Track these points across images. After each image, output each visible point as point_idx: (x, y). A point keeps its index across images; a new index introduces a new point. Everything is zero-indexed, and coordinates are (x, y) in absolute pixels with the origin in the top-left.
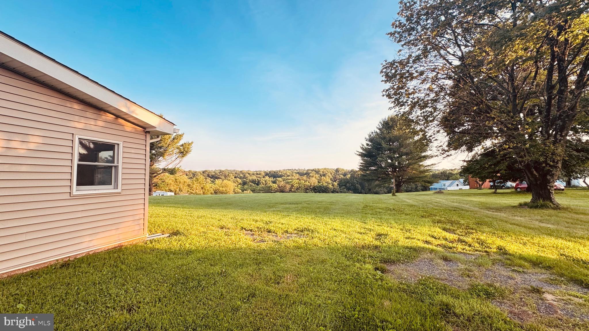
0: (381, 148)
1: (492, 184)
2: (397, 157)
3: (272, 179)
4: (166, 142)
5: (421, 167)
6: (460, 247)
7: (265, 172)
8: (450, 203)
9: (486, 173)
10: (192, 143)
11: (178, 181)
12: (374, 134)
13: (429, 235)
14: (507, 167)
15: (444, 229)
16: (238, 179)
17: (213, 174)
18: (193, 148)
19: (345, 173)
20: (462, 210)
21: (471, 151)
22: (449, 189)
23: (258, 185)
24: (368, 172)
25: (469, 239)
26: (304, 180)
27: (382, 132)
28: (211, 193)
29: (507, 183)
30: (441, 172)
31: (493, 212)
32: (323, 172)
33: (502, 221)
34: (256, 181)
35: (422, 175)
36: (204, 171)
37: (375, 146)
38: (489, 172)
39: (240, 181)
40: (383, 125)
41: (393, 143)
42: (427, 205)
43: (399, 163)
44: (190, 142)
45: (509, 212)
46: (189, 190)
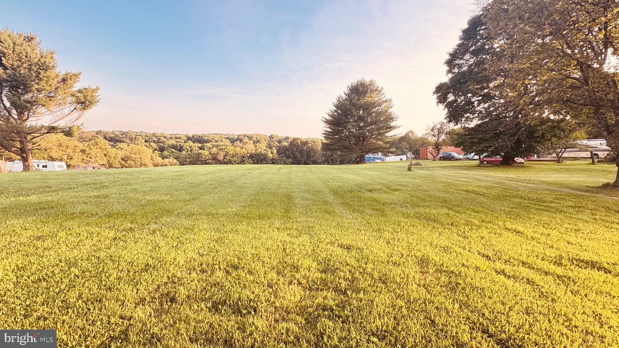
3: (197, 144)
7: (186, 136)
16: (151, 143)
17: (112, 136)
19: (279, 140)
23: (181, 151)
26: (240, 147)
32: (256, 138)
34: (177, 147)
36: (98, 132)
39: (155, 146)
40: (351, 90)
44: (94, 87)
46: (85, 157)
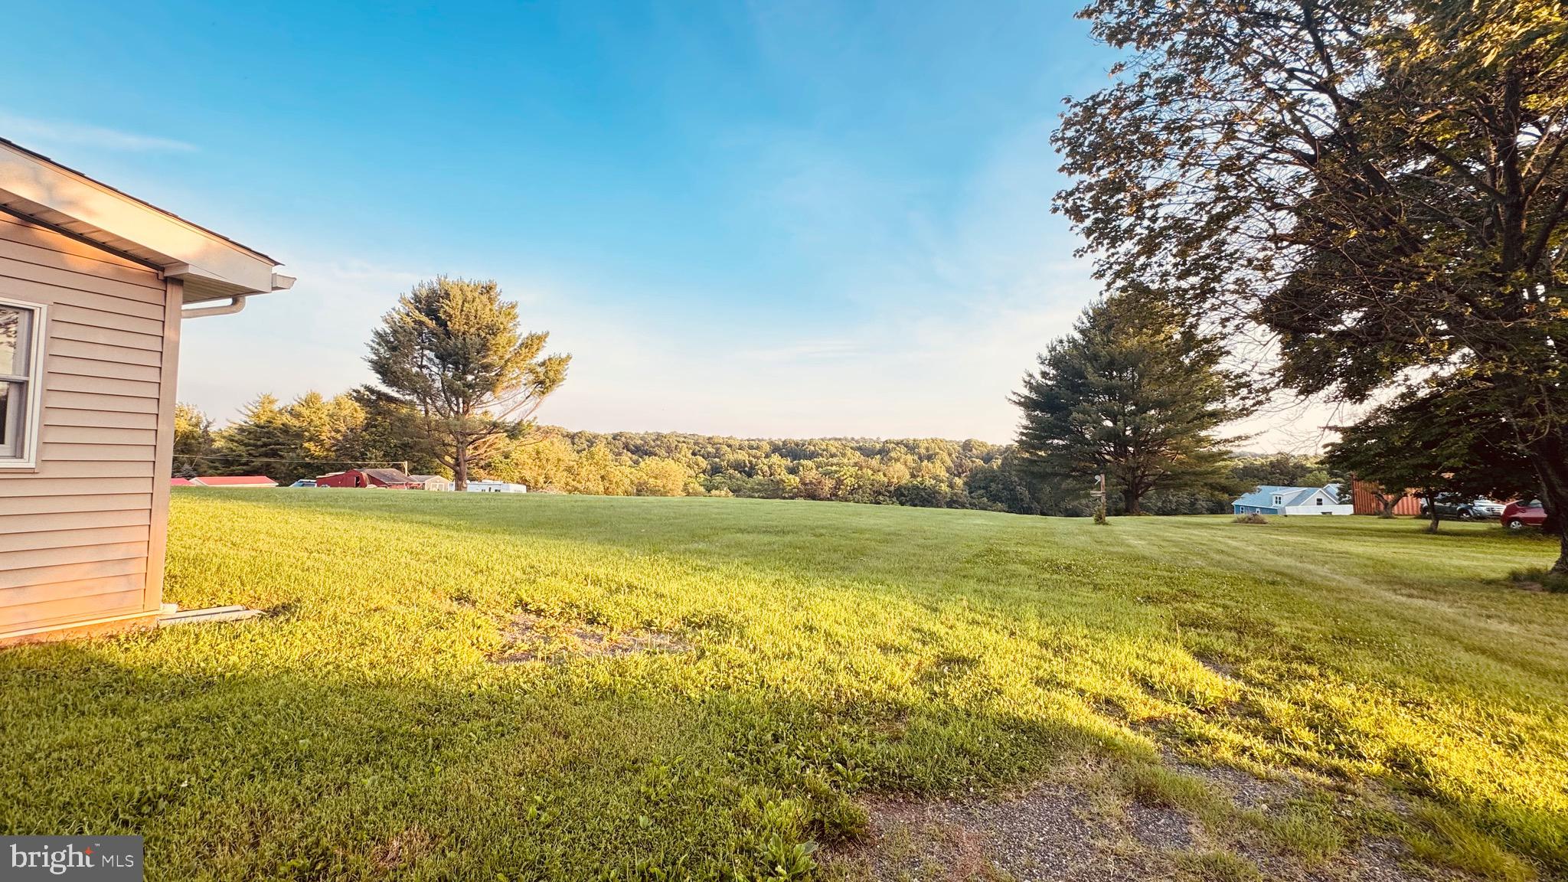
0: (1083, 384)
1: (1423, 502)
2: (1132, 413)
3: (788, 462)
4: (500, 354)
5: (1204, 444)
6: (1228, 739)
7: (771, 443)
8: (1269, 556)
9: (1403, 468)
10: (569, 357)
11: (542, 456)
12: (1066, 344)
13: (1133, 675)
14: (1470, 447)
15: (1203, 655)
16: (700, 459)
17: (639, 442)
18: (571, 372)
19: (988, 454)
20: (1301, 582)
21: (1361, 401)
22: (1291, 511)
23: (750, 475)
24: (1042, 453)
25: (1279, 708)
26: (872, 469)
27: (1090, 341)
28: (626, 493)
29: (1477, 503)
30: (1271, 462)
31: (1410, 596)
32: (927, 449)
33: (1435, 632)
34: (745, 466)
35: (1206, 467)
36: (617, 435)
37: (1066, 379)
38: (1416, 467)
39: (704, 464)
40: (1093, 320)
41: (1120, 372)
42: (1186, 559)
43: (1135, 431)
44: (564, 356)
45: (1469, 602)
46: (570, 480)
